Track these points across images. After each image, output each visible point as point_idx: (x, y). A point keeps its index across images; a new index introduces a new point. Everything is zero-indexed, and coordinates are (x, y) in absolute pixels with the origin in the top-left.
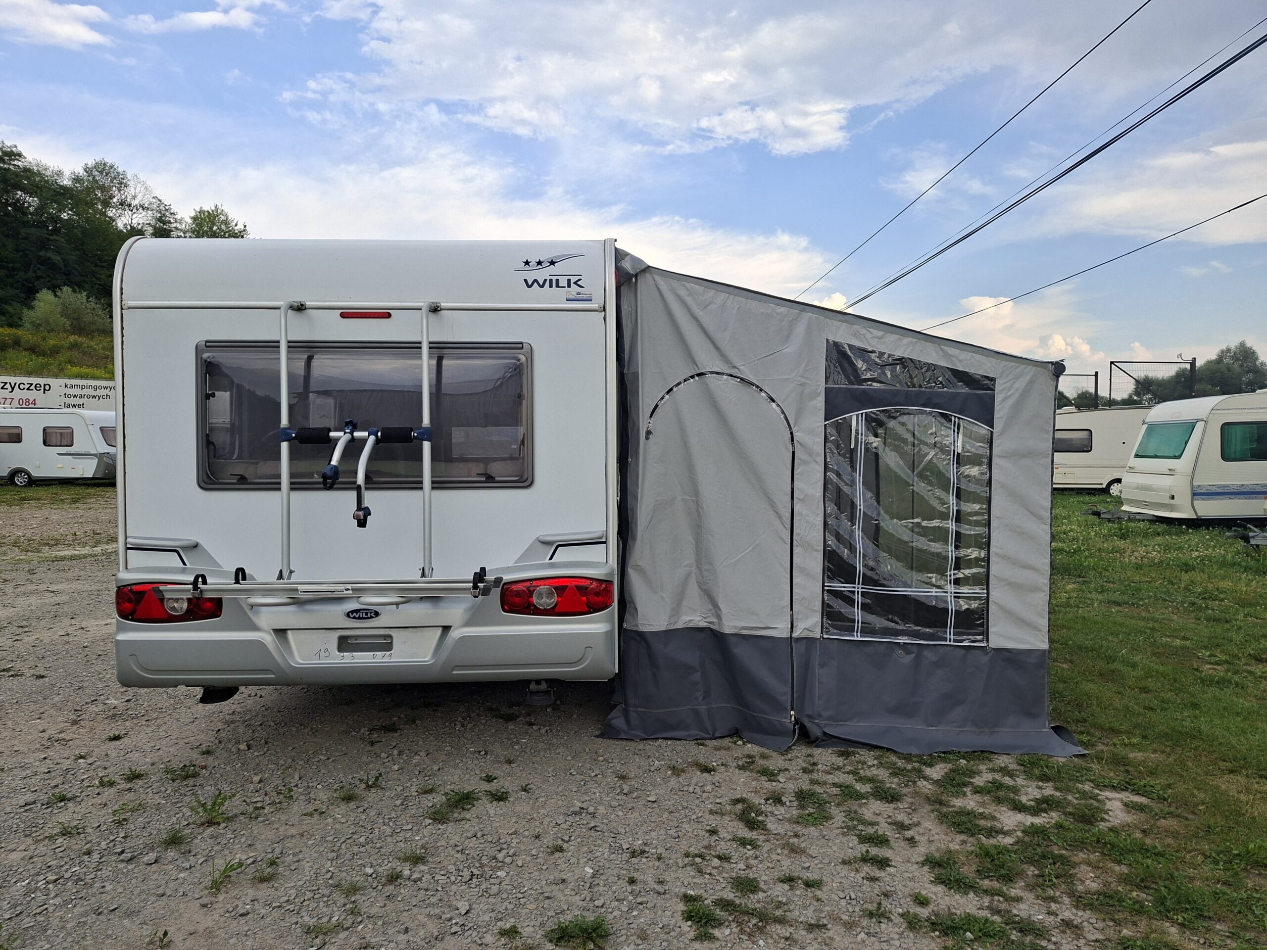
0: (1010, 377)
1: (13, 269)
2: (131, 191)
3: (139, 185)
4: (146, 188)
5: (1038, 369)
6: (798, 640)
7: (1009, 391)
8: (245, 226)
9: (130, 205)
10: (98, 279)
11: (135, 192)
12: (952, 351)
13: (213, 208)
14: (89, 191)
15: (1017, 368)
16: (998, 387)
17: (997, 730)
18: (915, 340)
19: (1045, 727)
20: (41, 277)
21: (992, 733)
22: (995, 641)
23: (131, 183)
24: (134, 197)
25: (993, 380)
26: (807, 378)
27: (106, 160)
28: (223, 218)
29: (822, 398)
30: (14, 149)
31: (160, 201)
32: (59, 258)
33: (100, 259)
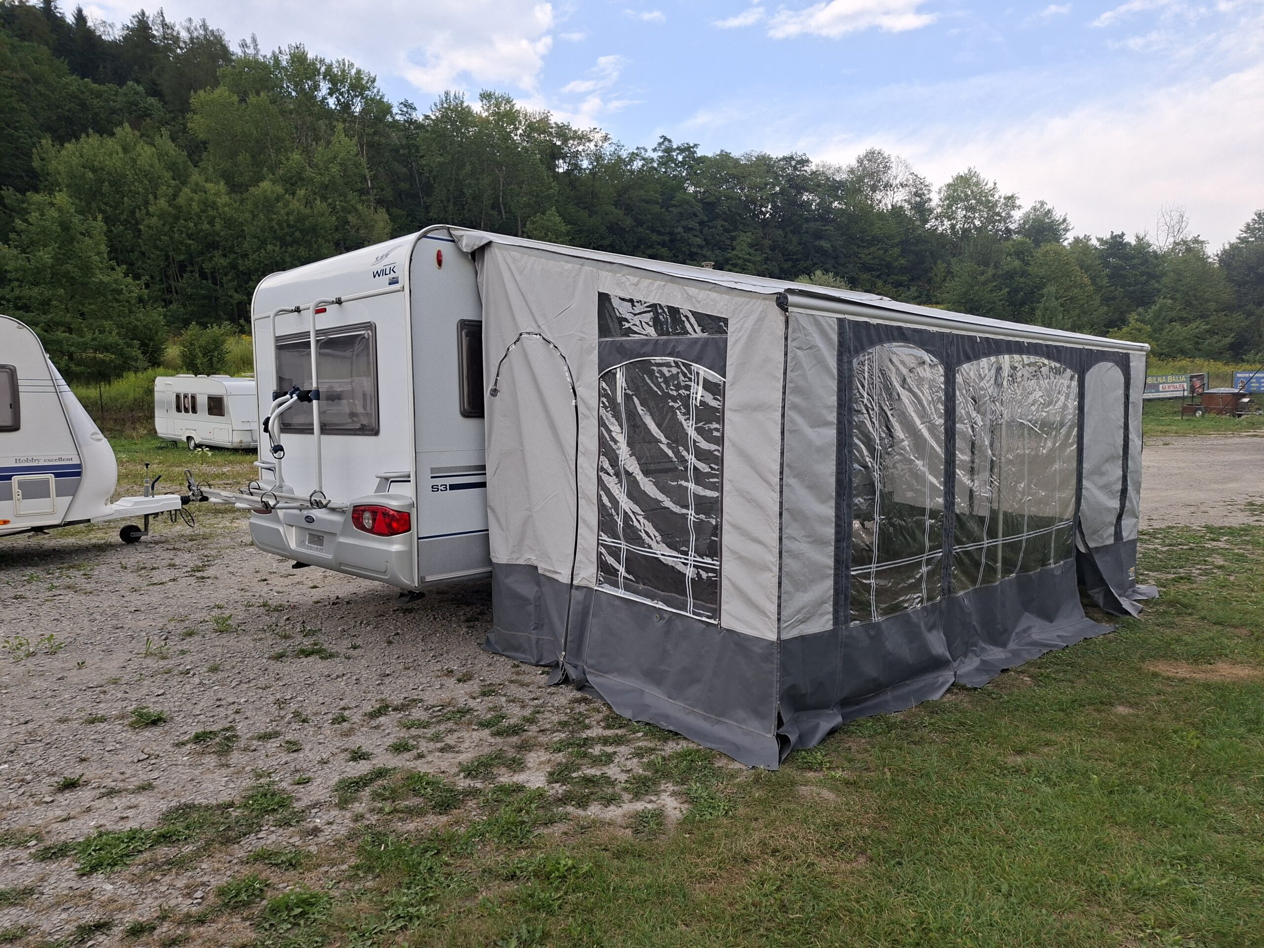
0: (741, 316)
1: (797, 260)
2: (893, 172)
3: (900, 165)
4: (906, 167)
5: (767, 302)
6: (578, 588)
7: (739, 332)
8: (995, 184)
9: (891, 186)
10: (860, 258)
11: (897, 174)
12: (692, 291)
13: (966, 172)
14: (860, 179)
15: (747, 304)
16: (730, 330)
17: (722, 719)
18: (663, 283)
19: (770, 732)
20: (816, 264)
21: (718, 722)
22: (727, 622)
23: (893, 165)
24: (895, 178)
25: (726, 321)
26: (585, 333)
27: (875, 148)
28: (975, 180)
29: (596, 352)
30: (804, 157)
31: (916, 176)
32: (829, 245)
33: (862, 241)
